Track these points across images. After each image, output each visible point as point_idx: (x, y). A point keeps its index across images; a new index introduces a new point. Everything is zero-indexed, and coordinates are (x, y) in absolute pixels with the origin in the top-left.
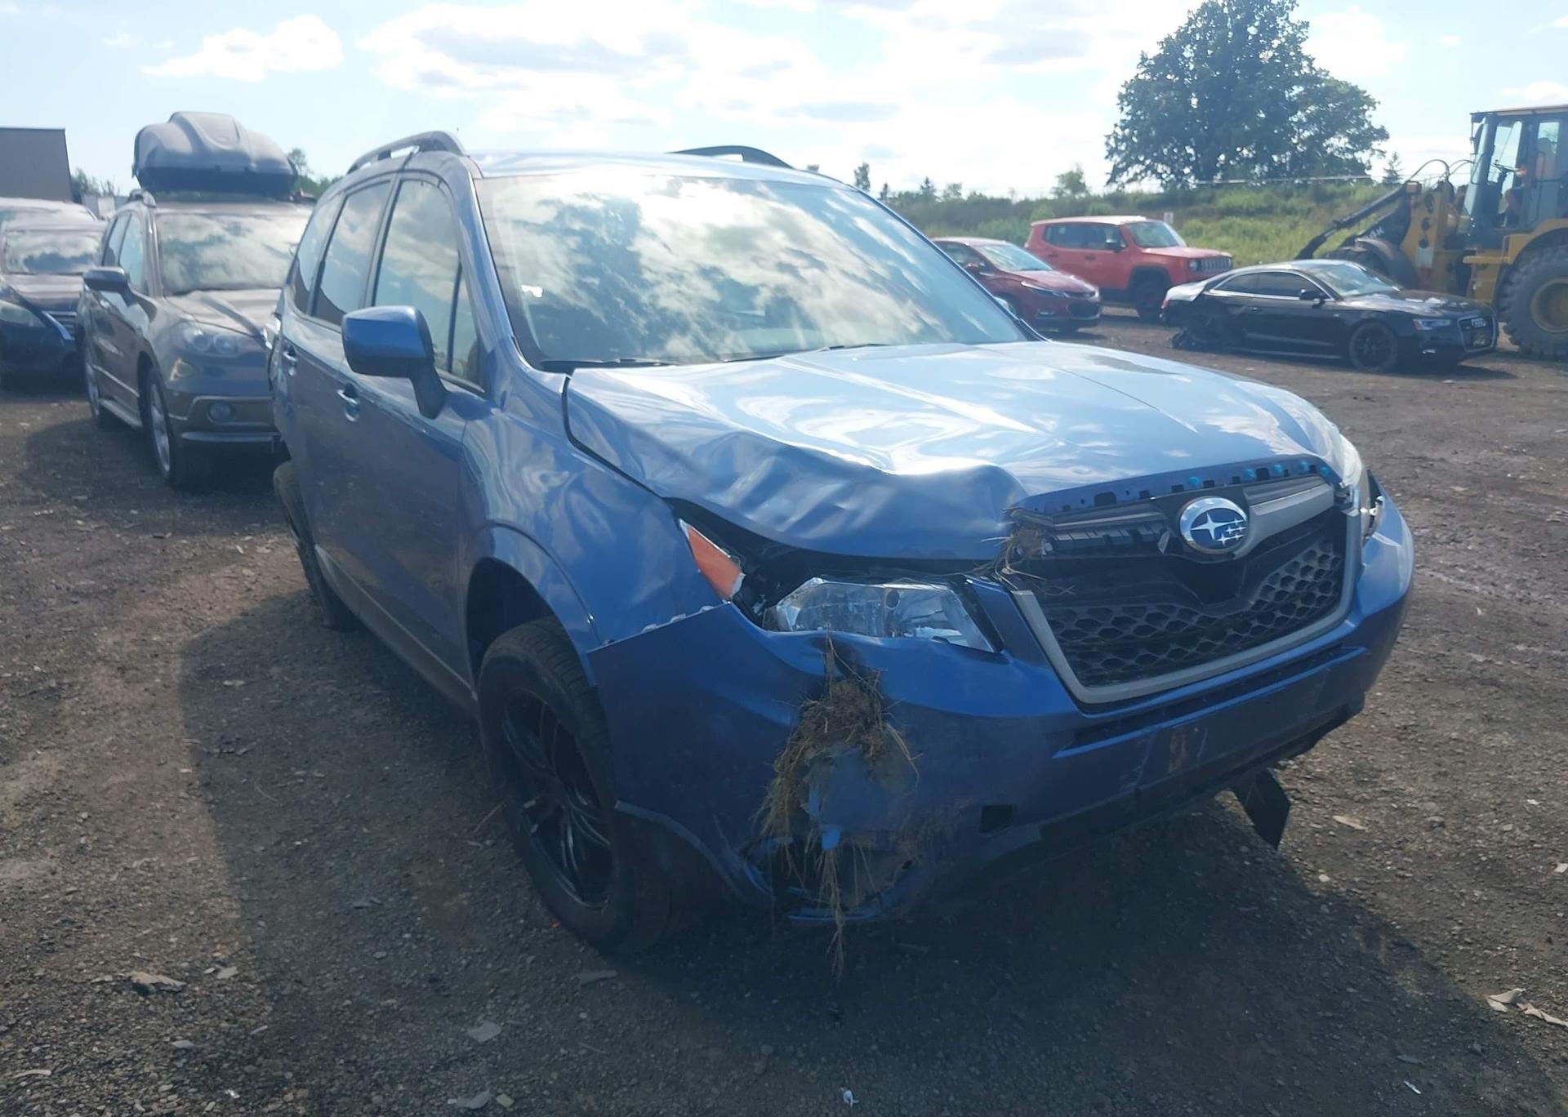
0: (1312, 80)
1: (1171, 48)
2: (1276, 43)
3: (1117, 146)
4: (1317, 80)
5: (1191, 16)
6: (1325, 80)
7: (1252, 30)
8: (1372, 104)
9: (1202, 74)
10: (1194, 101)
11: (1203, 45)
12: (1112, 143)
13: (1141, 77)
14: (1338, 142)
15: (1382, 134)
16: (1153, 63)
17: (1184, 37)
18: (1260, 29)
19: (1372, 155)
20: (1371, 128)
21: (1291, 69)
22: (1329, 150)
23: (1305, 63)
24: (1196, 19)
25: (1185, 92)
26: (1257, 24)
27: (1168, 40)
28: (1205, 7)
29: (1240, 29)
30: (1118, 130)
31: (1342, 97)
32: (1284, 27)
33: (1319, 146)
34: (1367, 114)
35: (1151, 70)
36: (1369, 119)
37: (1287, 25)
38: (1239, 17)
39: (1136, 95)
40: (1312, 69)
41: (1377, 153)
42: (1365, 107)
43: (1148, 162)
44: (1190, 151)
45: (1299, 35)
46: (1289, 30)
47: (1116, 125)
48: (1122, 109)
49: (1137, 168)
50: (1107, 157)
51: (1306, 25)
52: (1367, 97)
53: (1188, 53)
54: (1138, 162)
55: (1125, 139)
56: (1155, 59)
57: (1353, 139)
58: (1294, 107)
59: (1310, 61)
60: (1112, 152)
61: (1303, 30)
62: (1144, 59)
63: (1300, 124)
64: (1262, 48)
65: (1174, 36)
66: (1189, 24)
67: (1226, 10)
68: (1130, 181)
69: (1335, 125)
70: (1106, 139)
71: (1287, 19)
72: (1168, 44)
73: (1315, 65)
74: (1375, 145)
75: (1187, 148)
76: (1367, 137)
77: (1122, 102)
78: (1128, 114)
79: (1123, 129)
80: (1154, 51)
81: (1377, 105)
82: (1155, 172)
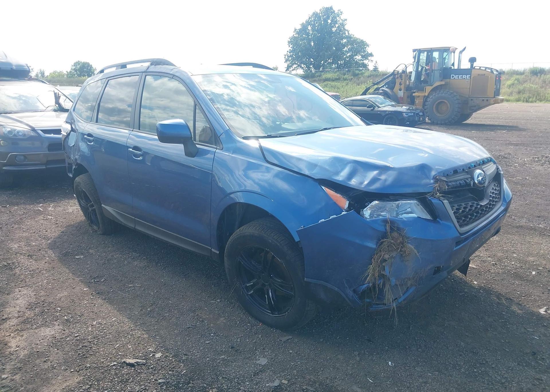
0: (349, 37)
1: (304, 27)
2: (337, 25)
3: (288, 59)
4: (351, 38)
5: (310, 16)
6: (353, 38)
7: (329, 21)
8: (368, 46)
9: (315, 35)
10: (312, 44)
11: (314, 26)
12: (286, 57)
13: (295, 35)
14: (358, 57)
15: (371, 55)
16: (298, 31)
17: (308, 23)
18: (332, 21)
19: (369, 61)
20: (368, 53)
21: (342, 34)
22: (355, 60)
23: (347, 32)
24: (311, 17)
25: (309, 41)
26: (331, 19)
27: (303, 24)
28: (314, 13)
29: (326, 21)
30: (288, 53)
31: (359, 43)
32: (339, 20)
33: (353, 58)
34: (366, 48)
35: (298, 33)
36: (367, 50)
37: (340, 20)
38: (325, 17)
39: (293, 41)
40: (349, 34)
41: (370, 61)
42: (366, 46)
43: (298, 64)
44: (312, 60)
45: (344, 23)
46: (341, 21)
47: (288, 52)
48: (289, 46)
49: (295, 66)
50: (285, 62)
51: (346, 20)
52: (366, 43)
53: (309, 28)
54: (296, 64)
55: (291, 56)
56: (299, 30)
57: (363, 57)
58: (344, 46)
59: (348, 31)
60: (286, 61)
61: (345, 21)
62: (295, 30)
63: (346, 51)
64: (333, 27)
65: (305, 23)
66: (310, 18)
67: (321, 15)
68: (293, 70)
69: (357, 52)
70: (284, 56)
71: (340, 18)
72: (303, 25)
73: (350, 32)
74: (369, 58)
75: (311, 59)
76: (367, 56)
77: (289, 44)
78: (291, 48)
79: (290, 53)
80: (299, 27)
81: (369, 46)
82: (301, 67)
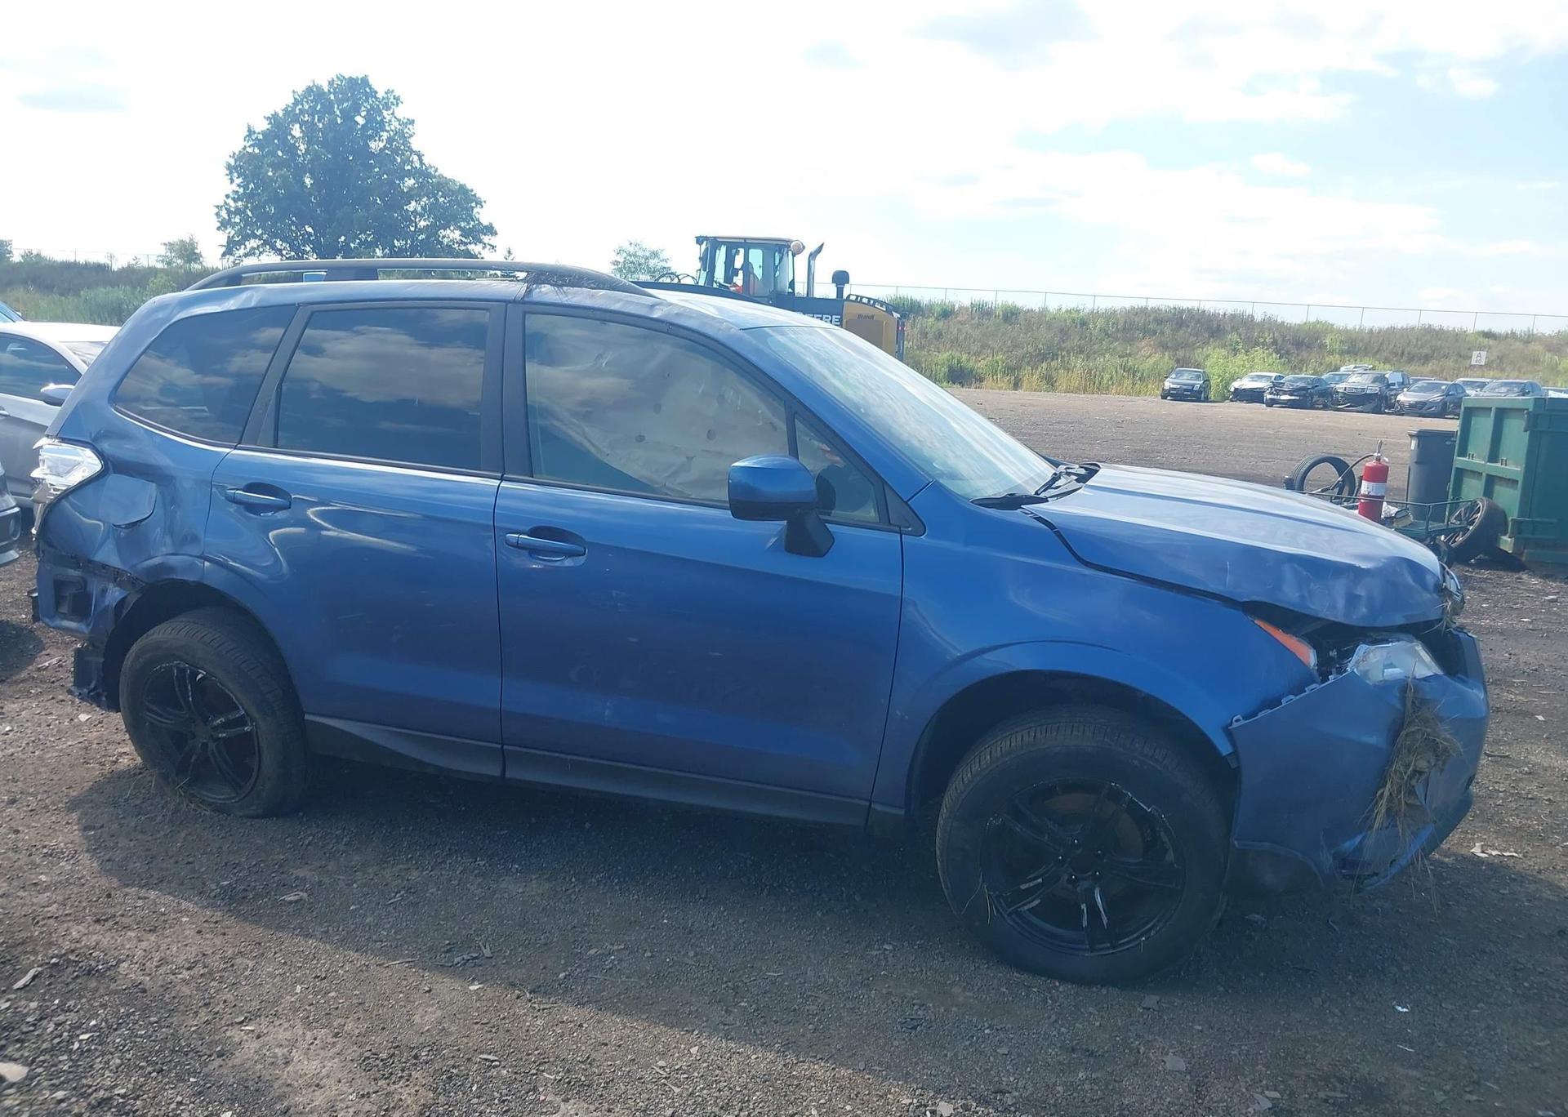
0: (423, 174)
1: (279, 125)
2: (385, 135)
3: (230, 219)
4: (429, 175)
5: (297, 97)
6: (435, 177)
7: (360, 120)
8: (479, 203)
9: (316, 157)
10: (308, 181)
11: (310, 128)
12: (224, 214)
13: (250, 150)
14: (452, 235)
15: (490, 230)
16: (261, 137)
17: (291, 115)
18: (368, 118)
19: (484, 248)
20: (480, 223)
21: (403, 162)
22: (445, 241)
23: (416, 158)
24: (302, 100)
25: (300, 172)
26: (363, 114)
27: (275, 115)
28: (309, 90)
29: (348, 116)
30: (230, 202)
31: (454, 193)
32: (390, 121)
33: (436, 234)
34: (475, 210)
35: (258, 143)
36: (477, 216)
37: (393, 119)
38: (345, 105)
39: (244, 166)
40: (422, 163)
41: (488, 247)
42: (473, 204)
43: (265, 237)
44: (310, 230)
45: (406, 130)
46: (395, 124)
47: (227, 196)
48: (232, 181)
49: (253, 243)
50: (218, 229)
51: (412, 122)
52: (475, 195)
53: (296, 131)
54: (255, 237)
55: (238, 211)
56: (263, 133)
57: (466, 233)
58: (409, 196)
59: (420, 157)
60: (224, 225)
61: (410, 126)
62: (251, 132)
63: (415, 212)
64: (371, 138)
65: (281, 114)
66: (296, 103)
67: (332, 97)
68: (246, 255)
69: (445, 218)
70: (216, 210)
71: (393, 114)
72: (273, 119)
73: (426, 160)
74: (486, 239)
75: (306, 227)
76: (479, 232)
77: (231, 173)
78: (239, 186)
79: (235, 200)
80: (262, 126)
81: (483, 204)
82: (273, 247)
